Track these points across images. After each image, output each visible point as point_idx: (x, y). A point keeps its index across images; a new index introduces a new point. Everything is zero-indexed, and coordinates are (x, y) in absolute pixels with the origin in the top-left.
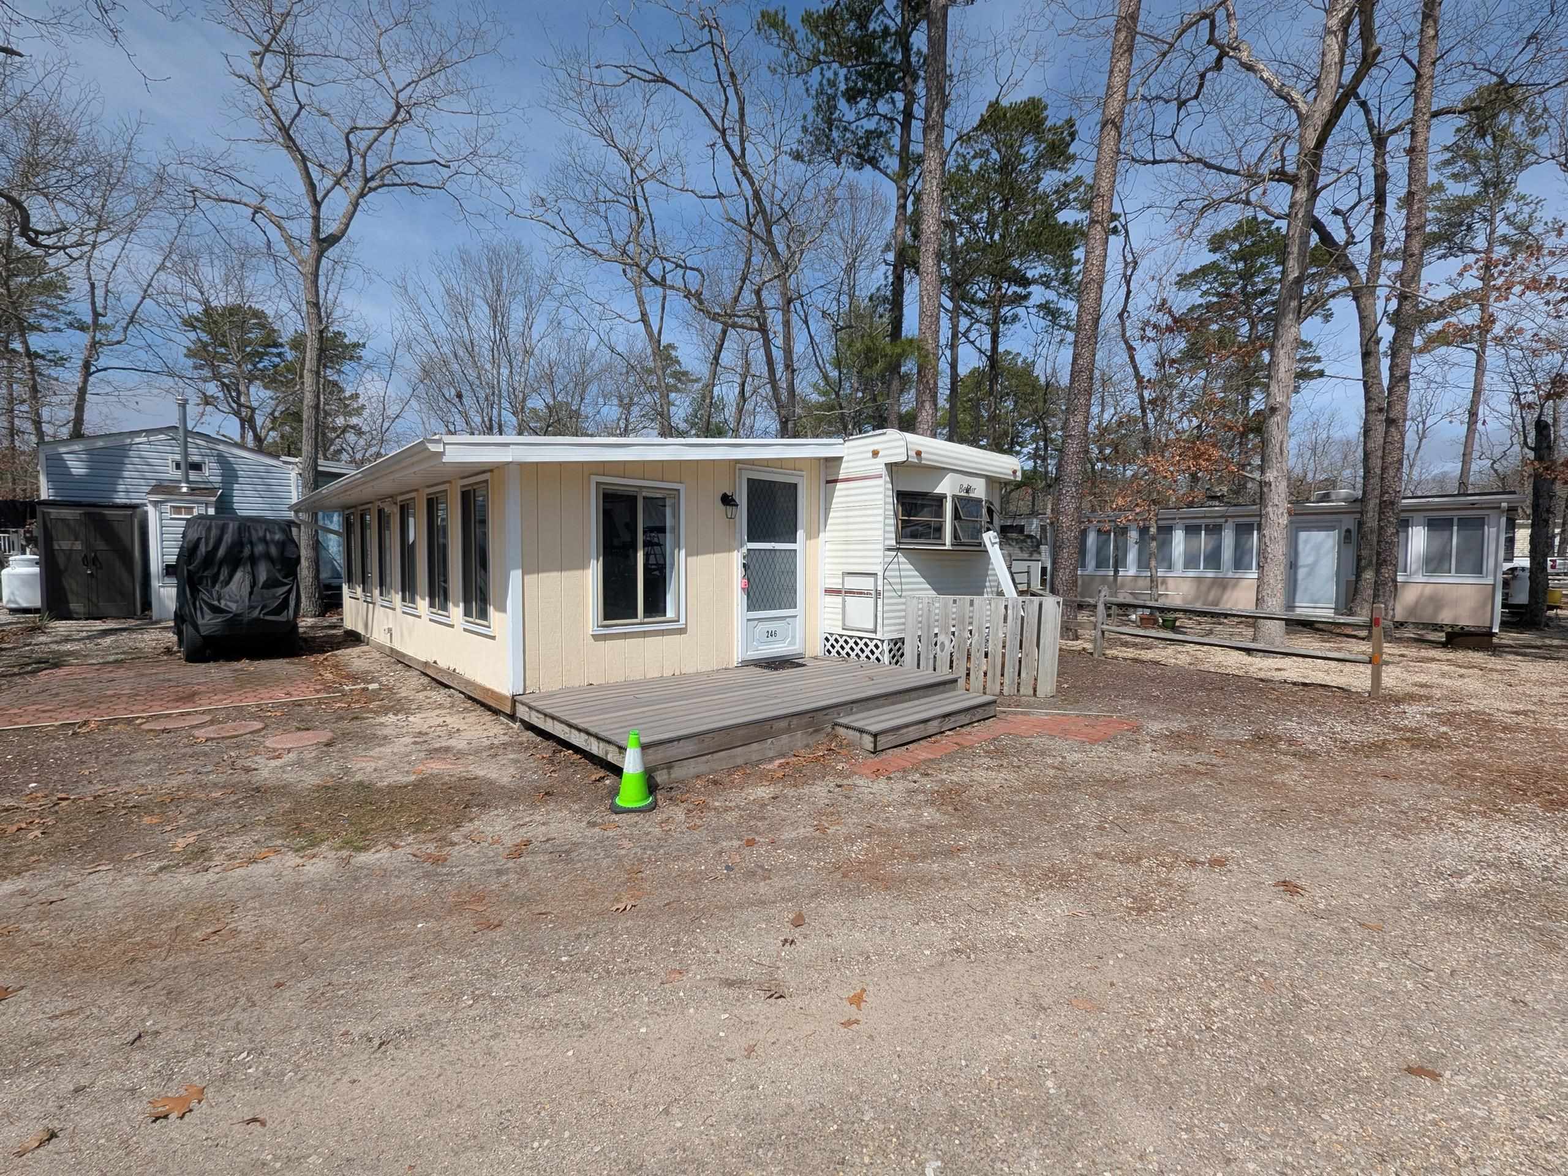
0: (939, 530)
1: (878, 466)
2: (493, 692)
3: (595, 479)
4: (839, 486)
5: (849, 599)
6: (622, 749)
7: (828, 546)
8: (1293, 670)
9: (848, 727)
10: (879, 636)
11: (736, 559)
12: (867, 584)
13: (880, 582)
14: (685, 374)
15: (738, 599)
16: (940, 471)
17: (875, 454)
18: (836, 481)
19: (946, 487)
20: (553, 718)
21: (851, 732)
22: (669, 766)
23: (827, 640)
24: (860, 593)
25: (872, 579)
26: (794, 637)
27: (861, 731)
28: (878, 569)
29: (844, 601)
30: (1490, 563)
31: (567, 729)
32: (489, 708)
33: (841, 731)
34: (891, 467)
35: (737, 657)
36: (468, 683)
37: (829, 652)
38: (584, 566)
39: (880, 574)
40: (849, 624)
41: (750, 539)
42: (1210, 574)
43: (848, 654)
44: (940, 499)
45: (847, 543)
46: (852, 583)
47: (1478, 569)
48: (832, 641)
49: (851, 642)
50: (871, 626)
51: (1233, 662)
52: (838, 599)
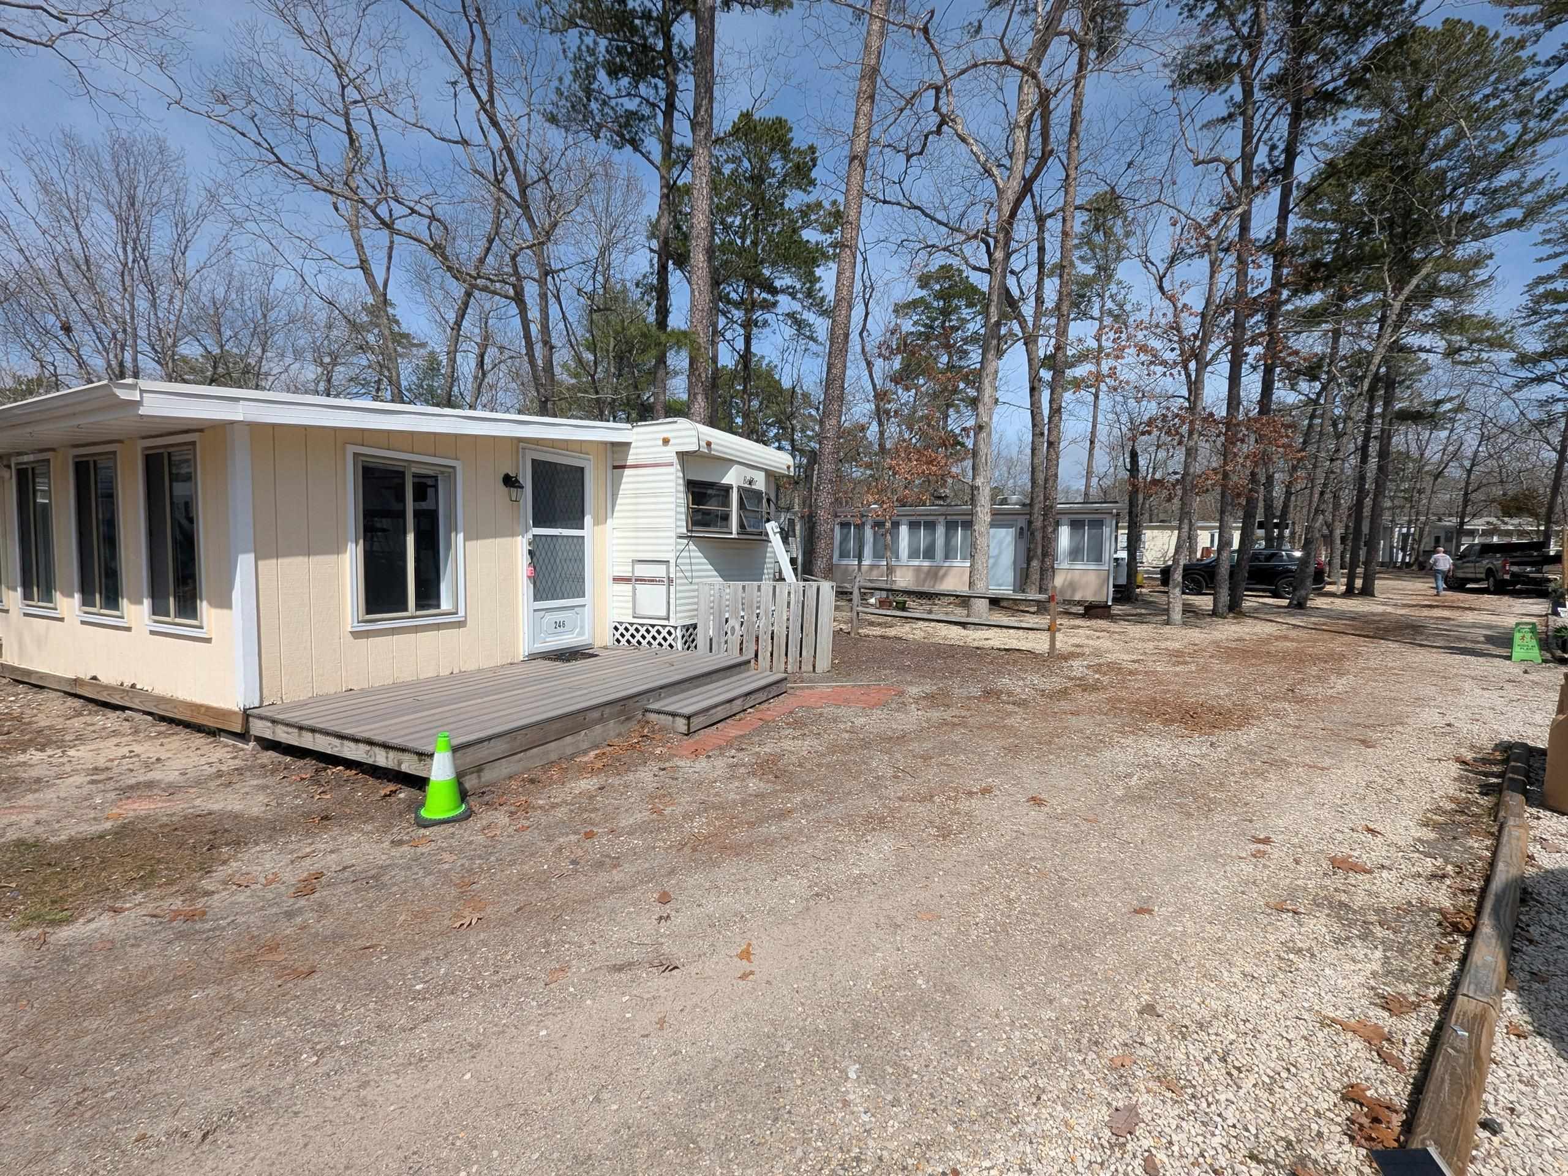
0: (726, 518)
1: (669, 454)
2: (208, 708)
3: (351, 449)
4: (627, 472)
5: (640, 587)
6: (426, 756)
7: (617, 534)
8: (996, 639)
9: (659, 712)
10: (672, 622)
11: (520, 545)
12: (659, 571)
13: (672, 569)
14: (407, 336)
15: (524, 588)
16: (727, 462)
17: (666, 442)
18: (624, 467)
19: (732, 478)
20: (313, 730)
21: (662, 716)
22: (479, 769)
23: (616, 629)
24: (652, 581)
25: (664, 567)
26: (582, 627)
27: (674, 715)
28: (671, 557)
29: (634, 590)
30: (1106, 556)
31: (336, 742)
32: (199, 729)
33: (652, 717)
34: (682, 456)
35: (523, 649)
36: (161, 700)
37: (618, 641)
39: (673, 562)
40: (641, 611)
41: (536, 524)
42: (926, 563)
43: (639, 643)
44: (727, 489)
45: (637, 530)
46: (643, 571)
47: (1099, 559)
48: (621, 629)
49: (643, 631)
50: (664, 614)
51: (954, 633)
52: (627, 588)
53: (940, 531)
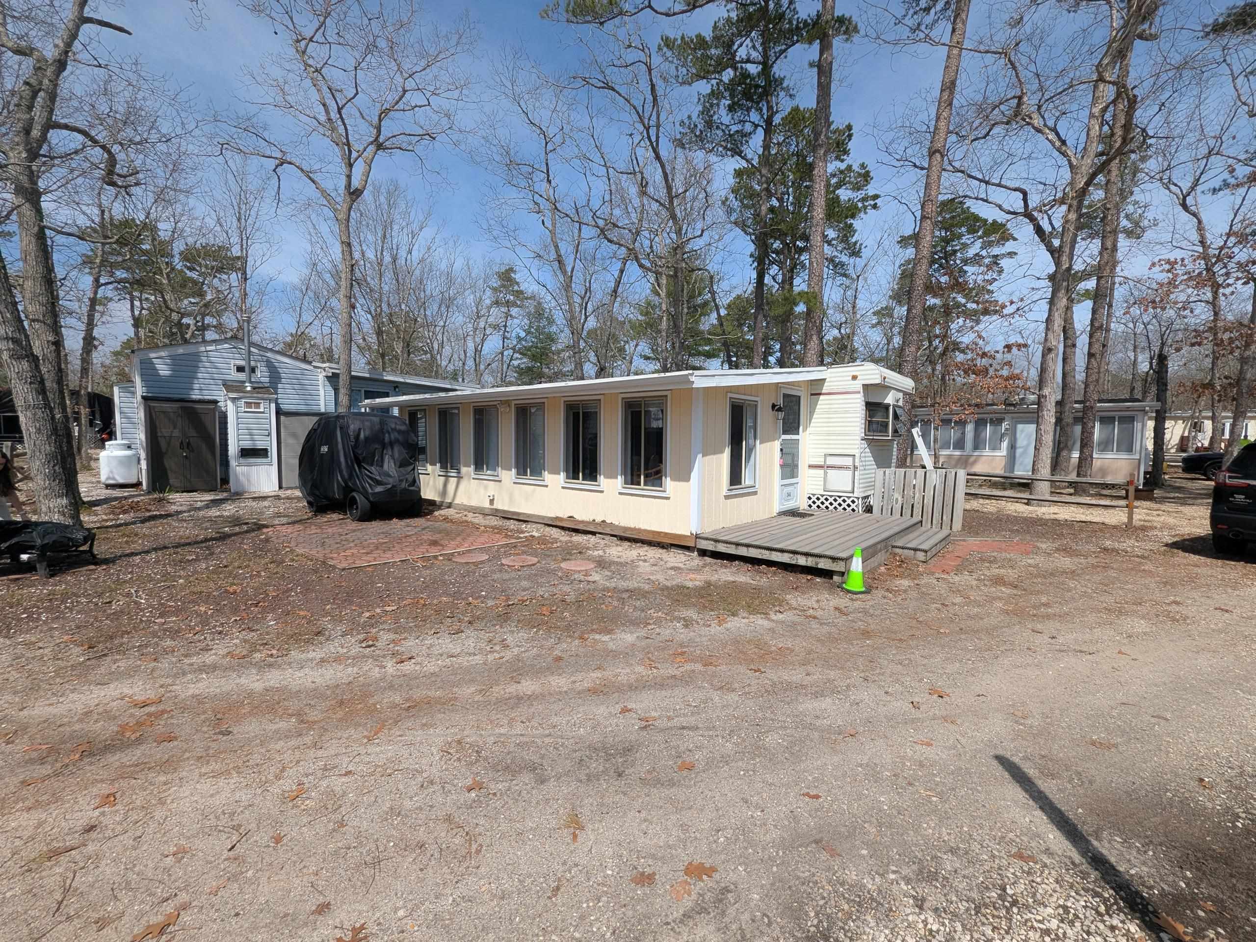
0: (886, 425)
1: (858, 385)
2: (666, 534)
3: (730, 395)
4: (822, 397)
5: (830, 471)
6: (848, 560)
7: (812, 437)
8: (1065, 513)
9: (903, 548)
10: (856, 495)
11: (777, 446)
12: (848, 461)
13: (857, 460)
15: (777, 470)
16: (887, 389)
17: (854, 378)
18: (820, 394)
19: (889, 400)
20: (748, 546)
21: (906, 551)
23: (810, 498)
24: (840, 468)
25: (851, 459)
26: (797, 496)
27: (915, 550)
28: (857, 452)
29: (826, 474)
30: (1137, 446)
31: (767, 552)
33: (897, 550)
34: (866, 387)
35: (776, 508)
36: (626, 529)
37: (810, 506)
38: (722, 452)
39: (857, 455)
40: (830, 487)
41: (784, 433)
42: (957, 453)
43: (827, 508)
44: (887, 407)
45: (829, 434)
46: (831, 461)
47: (1130, 450)
48: (814, 499)
49: (831, 500)
50: (850, 489)
51: (1021, 509)
52: (821, 472)
53: (970, 428)
